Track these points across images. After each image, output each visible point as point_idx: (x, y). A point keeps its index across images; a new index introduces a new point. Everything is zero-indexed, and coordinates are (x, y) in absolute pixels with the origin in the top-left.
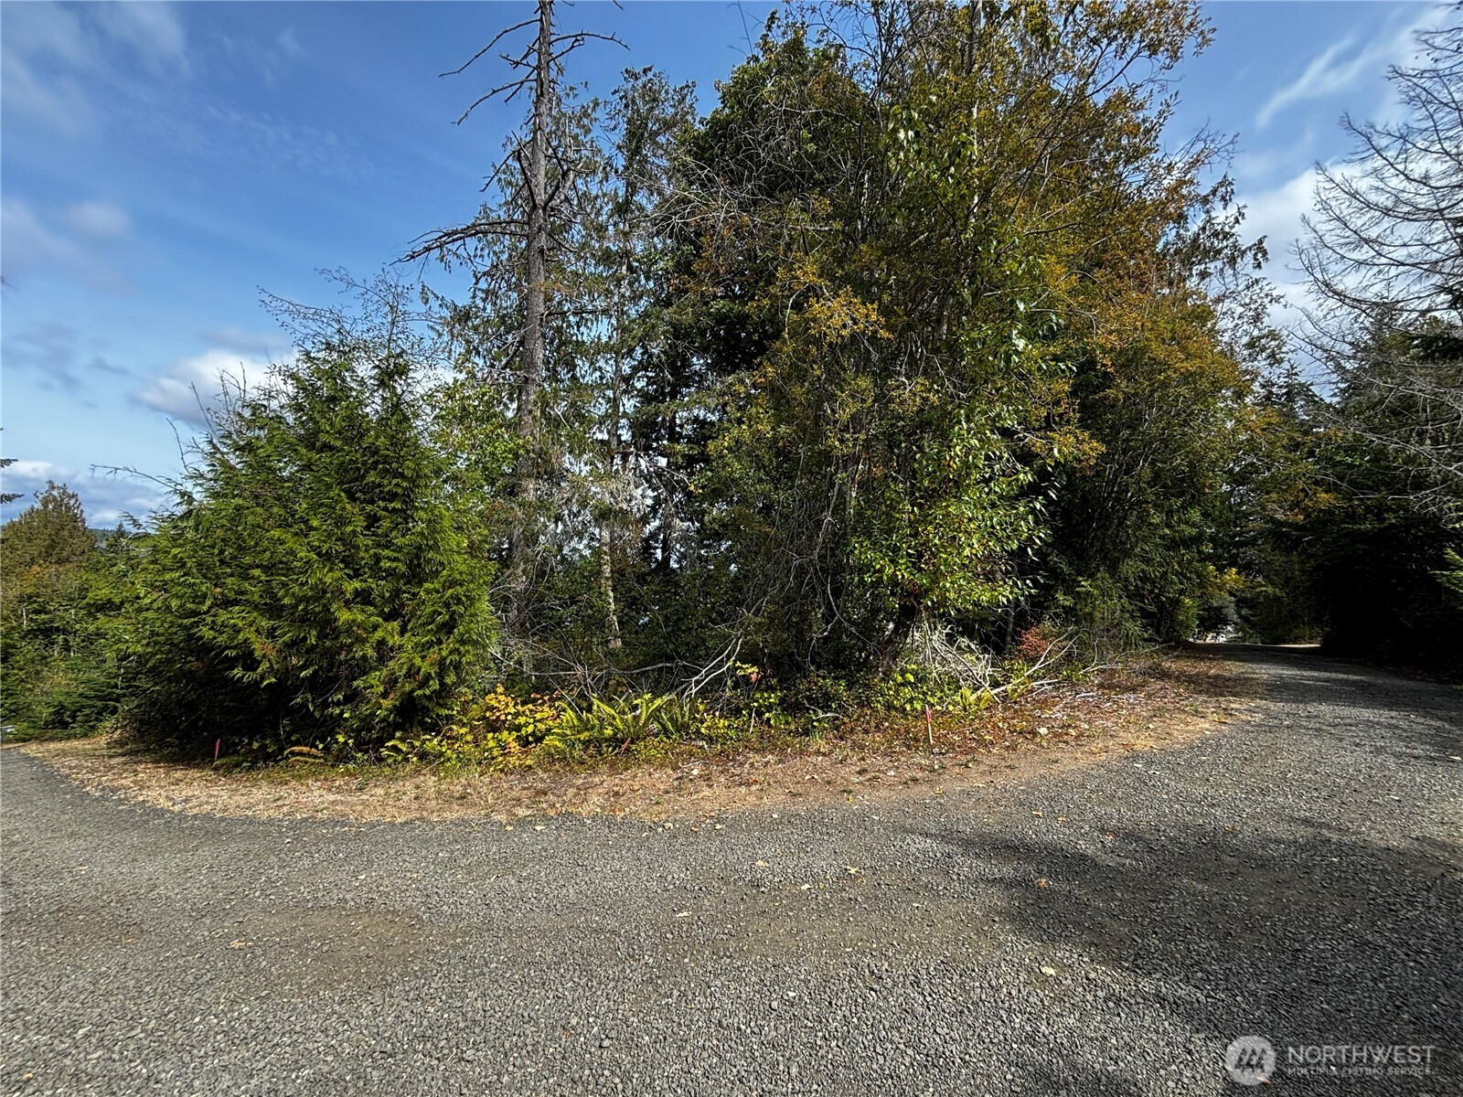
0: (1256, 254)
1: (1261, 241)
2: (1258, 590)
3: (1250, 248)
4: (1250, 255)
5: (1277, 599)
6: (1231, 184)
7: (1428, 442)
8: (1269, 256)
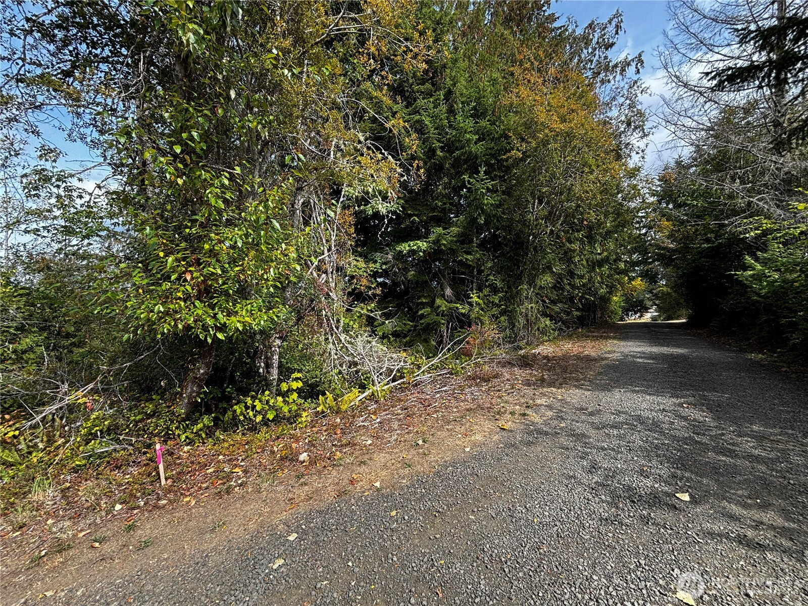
0: (637, 64)
1: (640, 55)
2: (658, 289)
3: (633, 60)
4: (633, 64)
5: (669, 294)
6: (621, 15)
7: (738, 181)
8: (644, 65)
